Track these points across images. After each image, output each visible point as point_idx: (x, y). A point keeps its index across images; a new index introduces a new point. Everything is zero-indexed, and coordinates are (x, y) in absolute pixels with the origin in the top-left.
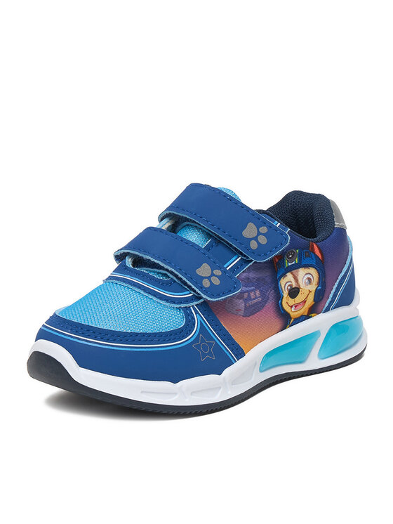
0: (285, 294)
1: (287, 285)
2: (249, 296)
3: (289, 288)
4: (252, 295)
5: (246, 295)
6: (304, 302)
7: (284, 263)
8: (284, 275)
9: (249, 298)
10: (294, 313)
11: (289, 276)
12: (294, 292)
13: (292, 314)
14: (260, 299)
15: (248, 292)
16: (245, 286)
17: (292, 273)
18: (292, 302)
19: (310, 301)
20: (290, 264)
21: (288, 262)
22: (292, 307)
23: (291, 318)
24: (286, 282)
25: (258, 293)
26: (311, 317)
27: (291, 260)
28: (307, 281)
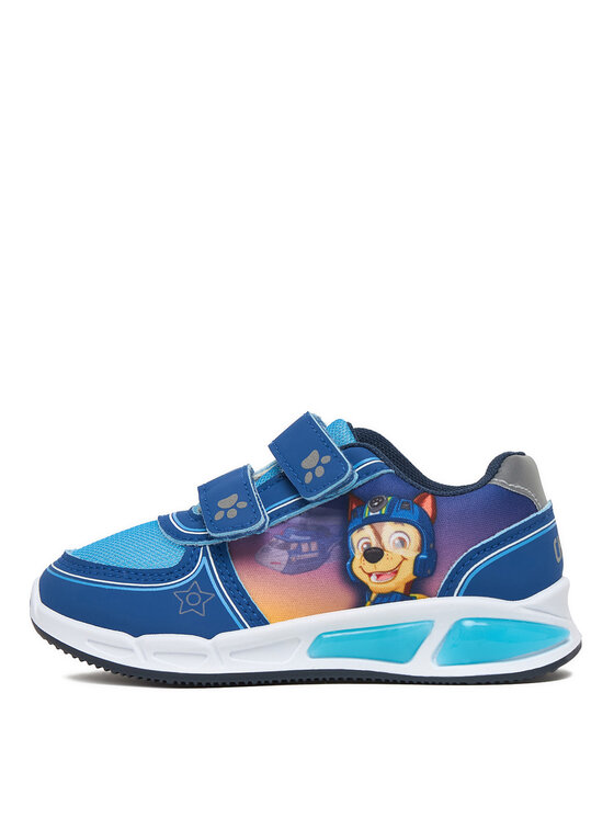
0: (358, 555)
1: (363, 541)
2: (299, 547)
3: (365, 546)
4: (305, 547)
5: (293, 546)
6: (395, 572)
7: (363, 511)
8: (360, 527)
9: (298, 551)
10: (375, 585)
11: (368, 530)
12: (374, 555)
13: (371, 586)
14: (316, 554)
15: (299, 542)
16: (297, 534)
17: (372, 527)
18: (369, 567)
19: (407, 573)
20: (371, 514)
21: (370, 510)
22: (370, 575)
23: (371, 592)
24: (362, 538)
25: (314, 546)
26: (415, 598)
27: (373, 508)
28: (397, 541)
